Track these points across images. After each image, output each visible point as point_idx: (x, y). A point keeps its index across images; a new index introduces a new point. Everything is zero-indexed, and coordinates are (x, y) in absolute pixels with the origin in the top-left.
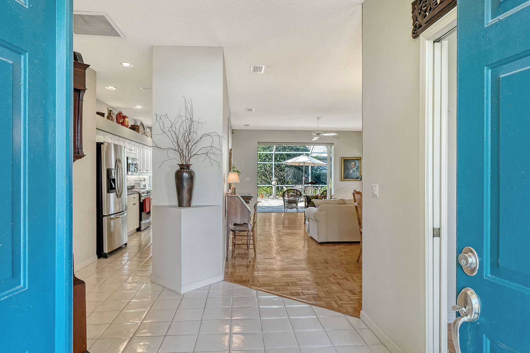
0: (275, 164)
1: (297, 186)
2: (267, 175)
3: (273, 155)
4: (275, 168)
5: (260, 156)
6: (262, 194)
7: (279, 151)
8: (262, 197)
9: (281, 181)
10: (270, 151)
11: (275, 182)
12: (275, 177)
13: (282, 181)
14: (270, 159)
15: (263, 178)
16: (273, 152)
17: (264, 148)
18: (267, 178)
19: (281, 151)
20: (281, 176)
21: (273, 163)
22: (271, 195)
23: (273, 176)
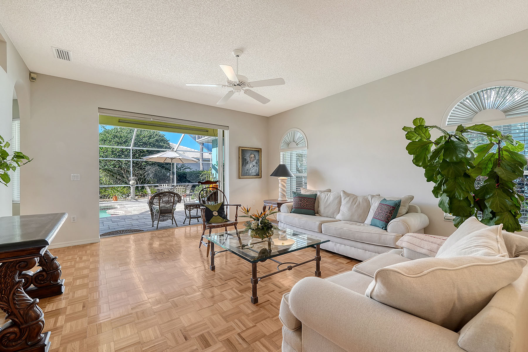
0: (133, 162)
1: (163, 185)
2: (122, 174)
3: (131, 151)
4: (133, 166)
5: (113, 152)
6: (116, 196)
7: (139, 146)
8: (115, 199)
9: (140, 181)
10: (127, 146)
11: (133, 181)
12: (133, 176)
13: (142, 180)
14: (127, 156)
15: (119, 177)
16: (130, 148)
17: (118, 143)
18: (124, 177)
19: (141, 147)
20: (141, 175)
21: (131, 160)
22: (128, 196)
23: (131, 175)
